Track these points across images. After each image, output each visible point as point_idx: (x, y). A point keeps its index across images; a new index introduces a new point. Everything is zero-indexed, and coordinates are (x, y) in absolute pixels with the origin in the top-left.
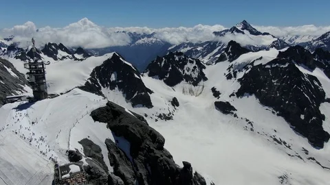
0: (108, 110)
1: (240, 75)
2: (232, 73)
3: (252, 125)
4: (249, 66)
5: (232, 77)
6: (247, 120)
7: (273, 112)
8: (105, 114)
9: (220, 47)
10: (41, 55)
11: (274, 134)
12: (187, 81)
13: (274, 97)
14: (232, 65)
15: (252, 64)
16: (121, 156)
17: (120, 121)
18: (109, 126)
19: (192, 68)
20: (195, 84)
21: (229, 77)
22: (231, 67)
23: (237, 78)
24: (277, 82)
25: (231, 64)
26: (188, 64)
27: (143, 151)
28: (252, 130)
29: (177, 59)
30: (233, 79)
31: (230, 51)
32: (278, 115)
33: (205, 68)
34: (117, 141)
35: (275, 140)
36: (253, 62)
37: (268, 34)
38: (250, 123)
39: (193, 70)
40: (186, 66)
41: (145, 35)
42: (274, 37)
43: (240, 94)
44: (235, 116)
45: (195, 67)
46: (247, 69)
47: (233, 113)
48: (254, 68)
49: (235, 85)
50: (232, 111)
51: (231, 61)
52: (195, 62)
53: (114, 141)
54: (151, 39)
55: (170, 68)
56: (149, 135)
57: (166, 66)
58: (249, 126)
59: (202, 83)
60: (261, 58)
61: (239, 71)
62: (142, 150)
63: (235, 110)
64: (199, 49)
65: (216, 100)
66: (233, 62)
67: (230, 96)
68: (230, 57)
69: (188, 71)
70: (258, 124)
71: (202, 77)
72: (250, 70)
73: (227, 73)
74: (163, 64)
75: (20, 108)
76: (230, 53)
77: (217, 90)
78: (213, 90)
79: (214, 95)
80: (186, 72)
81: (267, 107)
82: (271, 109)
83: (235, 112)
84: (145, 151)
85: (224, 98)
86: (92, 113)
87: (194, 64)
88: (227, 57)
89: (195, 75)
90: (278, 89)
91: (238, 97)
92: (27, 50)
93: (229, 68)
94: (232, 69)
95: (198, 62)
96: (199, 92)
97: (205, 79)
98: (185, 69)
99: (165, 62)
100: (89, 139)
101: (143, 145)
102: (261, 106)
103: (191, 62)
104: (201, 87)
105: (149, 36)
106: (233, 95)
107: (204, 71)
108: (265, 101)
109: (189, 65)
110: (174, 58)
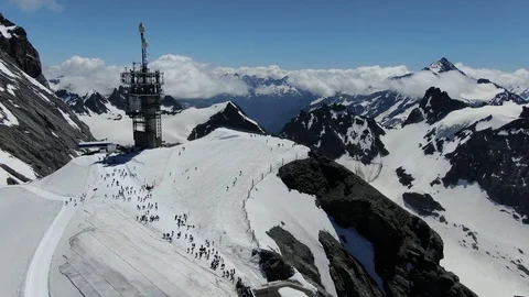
0: (313, 167)
1: (450, 147)
2: (435, 144)
3: (474, 238)
4: (467, 132)
5: (434, 150)
6: (465, 229)
7: (515, 217)
8: (309, 175)
9: (401, 102)
10: (106, 105)
11: (519, 256)
12: (352, 155)
13: (516, 189)
14: (434, 130)
15: (473, 127)
16: (358, 275)
17: (347, 192)
18: (321, 203)
19: (360, 133)
20: (367, 161)
21: (429, 150)
22: (433, 132)
23: (444, 153)
24: (521, 162)
25: (431, 128)
26: (355, 125)
27: (404, 266)
28: (475, 247)
29: (335, 116)
30: (436, 154)
31: (428, 104)
32: (525, 222)
33: (383, 133)
34: (342, 237)
35: (521, 268)
36: (475, 125)
37: (486, 81)
38: (470, 234)
39: (363, 137)
40: (350, 130)
41: (270, 81)
42: (498, 87)
43: (450, 180)
44: (442, 220)
45: (366, 132)
46: (463, 137)
47: (437, 215)
48: (477, 136)
49: (440, 166)
50: (436, 211)
51: (431, 123)
52: (366, 124)
53: (337, 238)
54: (281, 87)
55: (323, 132)
56: (412, 228)
57: (316, 127)
58: (470, 240)
59: (378, 159)
60: (490, 118)
61: (448, 140)
62: (402, 262)
63: (441, 209)
64: (364, 104)
65: (405, 189)
66: (436, 125)
67: (432, 185)
68: (430, 116)
69: (354, 138)
70: (486, 236)
71: (379, 149)
72: (468, 138)
73: (425, 143)
74: (310, 123)
75: (110, 162)
76: (429, 108)
77: (407, 172)
78: (400, 172)
79: (401, 181)
80: (350, 139)
81: (503, 207)
82: (511, 210)
83: (441, 213)
84: (410, 267)
85: (420, 187)
86: (280, 170)
87: (365, 126)
88: (424, 115)
89: (367, 145)
90: (523, 175)
91: (446, 186)
92: (84, 97)
93: (428, 135)
94: (433, 137)
95: (372, 124)
96: (374, 175)
97: (385, 153)
98: (348, 133)
99: (314, 120)
100: (284, 228)
101: (403, 250)
102: (491, 204)
103: (360, 123)
104: (377, 167)
105: (278, 82)
106: (436, 182)
107: (382, 138)
108: (499, 196)
109: (355, 127)
110: (330, 115)
